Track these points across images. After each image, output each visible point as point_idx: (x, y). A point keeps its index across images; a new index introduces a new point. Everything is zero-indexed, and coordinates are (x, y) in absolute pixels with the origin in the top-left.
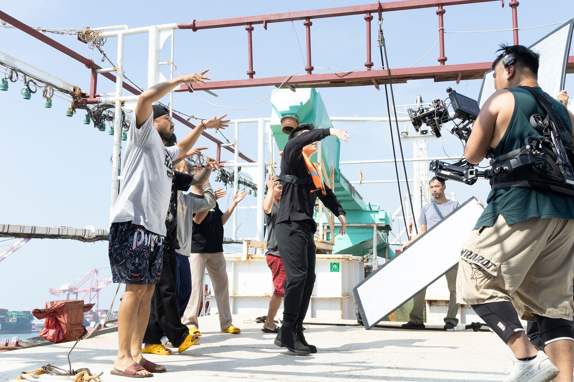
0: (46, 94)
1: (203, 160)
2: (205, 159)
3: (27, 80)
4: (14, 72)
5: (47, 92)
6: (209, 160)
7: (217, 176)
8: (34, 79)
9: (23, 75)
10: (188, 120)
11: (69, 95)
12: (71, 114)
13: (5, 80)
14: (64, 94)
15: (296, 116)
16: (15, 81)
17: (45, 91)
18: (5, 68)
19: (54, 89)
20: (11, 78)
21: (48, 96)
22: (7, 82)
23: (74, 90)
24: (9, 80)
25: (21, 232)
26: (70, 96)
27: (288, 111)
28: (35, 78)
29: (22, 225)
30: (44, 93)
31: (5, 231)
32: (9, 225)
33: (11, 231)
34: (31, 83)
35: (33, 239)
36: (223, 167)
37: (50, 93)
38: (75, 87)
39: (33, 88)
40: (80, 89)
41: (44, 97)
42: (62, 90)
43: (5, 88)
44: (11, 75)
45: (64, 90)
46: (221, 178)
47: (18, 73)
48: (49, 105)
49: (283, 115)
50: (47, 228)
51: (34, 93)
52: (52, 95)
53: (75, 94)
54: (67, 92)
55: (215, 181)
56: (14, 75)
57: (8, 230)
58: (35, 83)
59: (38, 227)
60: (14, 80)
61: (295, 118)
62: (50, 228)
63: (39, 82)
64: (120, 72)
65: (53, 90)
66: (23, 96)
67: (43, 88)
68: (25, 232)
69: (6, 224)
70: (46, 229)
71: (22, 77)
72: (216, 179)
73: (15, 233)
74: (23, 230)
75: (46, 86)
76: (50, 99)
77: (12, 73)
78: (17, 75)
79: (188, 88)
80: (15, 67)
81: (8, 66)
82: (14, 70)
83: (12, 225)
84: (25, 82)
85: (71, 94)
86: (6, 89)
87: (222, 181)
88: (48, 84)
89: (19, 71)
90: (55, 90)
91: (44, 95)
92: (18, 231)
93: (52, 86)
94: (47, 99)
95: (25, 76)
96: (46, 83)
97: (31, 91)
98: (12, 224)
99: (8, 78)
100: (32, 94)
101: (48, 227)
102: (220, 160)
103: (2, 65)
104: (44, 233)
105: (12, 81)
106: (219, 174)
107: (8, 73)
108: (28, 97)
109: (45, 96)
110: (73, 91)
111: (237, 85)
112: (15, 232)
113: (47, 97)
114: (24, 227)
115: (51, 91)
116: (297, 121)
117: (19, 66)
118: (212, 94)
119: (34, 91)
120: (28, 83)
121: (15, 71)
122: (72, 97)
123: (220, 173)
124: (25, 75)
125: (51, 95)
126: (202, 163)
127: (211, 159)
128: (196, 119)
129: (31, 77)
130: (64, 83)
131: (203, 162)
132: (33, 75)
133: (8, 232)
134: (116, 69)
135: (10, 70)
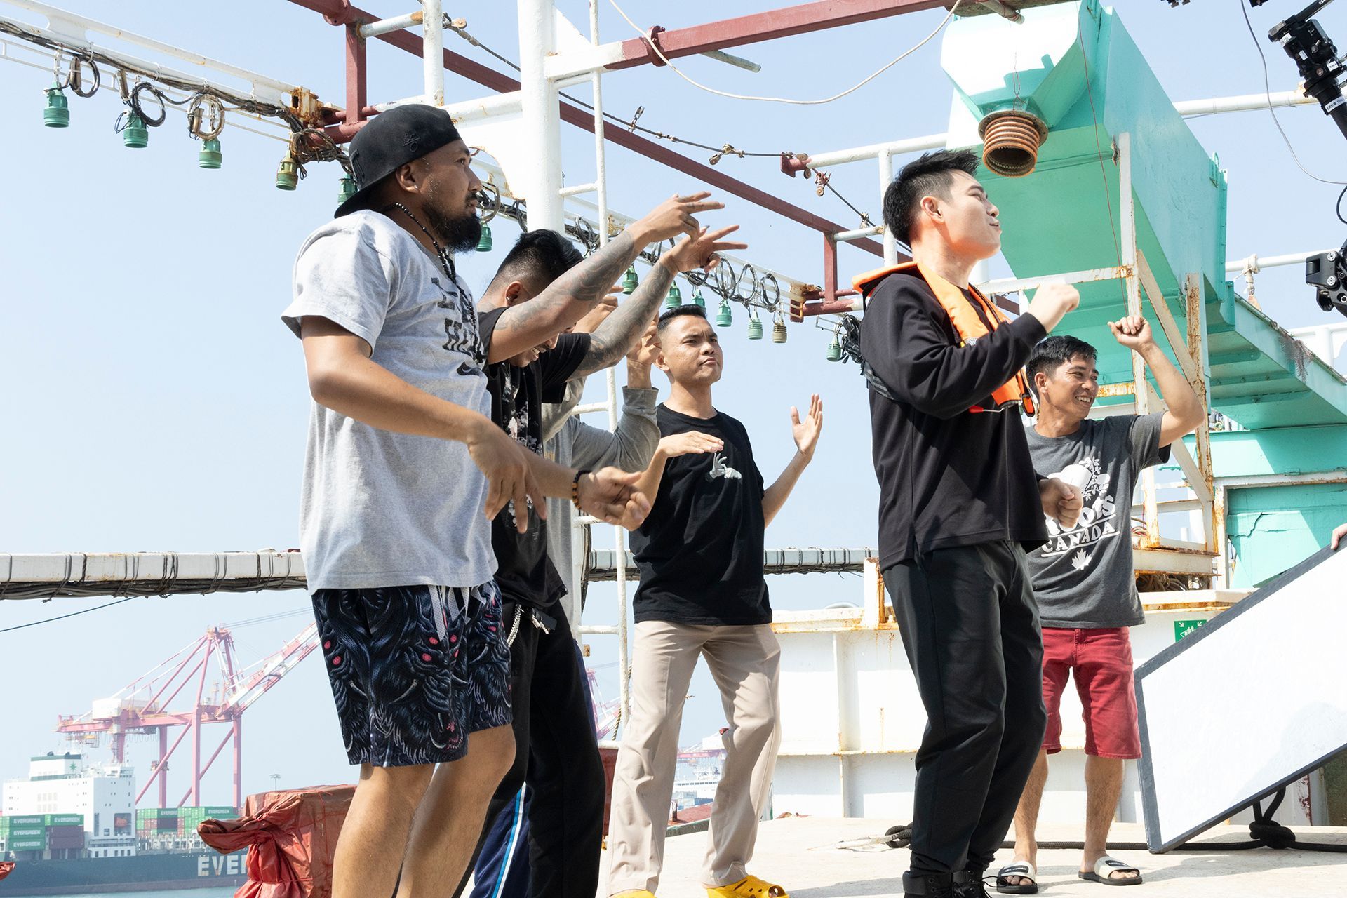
0: (199, 124)
1: (778, 293)
2: (785, 287)
3: (131, 87)
4: (83, 63)
5: (200, 117)
6: (798, 291)
7: (834, 342)
8: (154, 78)
9: (115, 70)
10: (714, 162)
11: (277, 119)
12: (290, 182)
13: (57, 92)
14: (260, 118)
15: (1032, 105)
16: (92, 93)
17: (195, 116)
18: (55, 53)
19: (226, 104)
20: (75, 84)
21: (206, 128)
22: (65, 99)
23: (296, 101)
24: (69, 93)
25: (130, 577)
26: (283, 122)
27: (1001, 90)
28: (156, 75)
29: (129, 553)
30: (192, 123)
31: (76, 576)
32: (86, 558)
33: (94, 574)
34: (144, 93)
35: (174, 595)
36: (850, 309)
37: (213, 120)
38: (296, 91)
39: (150, 107)
40: (315, 97)
41: (193, 135)
42: (251, 106)
43: (60, 117)
44: (76, 74)
45: (260, 104)
46: (845, 347)
47: (99, 65)
48: (214, 159)
49: (984, 108)
50: (217, 559)
51: (156, 124)
52: (220, 126)
53: (299, 116)
54: (270, 110)
55: (830, 359)
56: (86, 72)
57: (84, 573)
58: (159, 94)
59: (185, 557)
60: (85, 88)
61: (1029, 114)
62: (226, 559)
63: (173, 89)
64: (432, 26)
65: (222, 108)
66: (122, 139)
67: (187, 106)
68: (143, 575)
69: (77, 552)
70: (213, 563)
71: (115, 77)
72: (832, 354)
73: (111, 582)
74: (136, 571)
75: (198, 98)
76: (215, 139)
77: (77, 66)
78: (96, 73)
79: (646, 54)
80: (87, 46)
81: (62, 46)
82: (81, 56)
83: (94, 557)
84: (125, 93)
85: (285, 114)
86: (62, 120)
87: (850, 358)
88: (204, 91)
89: (101, 61)
90: (229, 110)
91: (191, 128)
92: (119, 575)
93: (217, 95)
94: (206, 141)
95: (121, 73)
96: (194, 87)
97: (147, 121)
98: (96, 554)
99: (65, 87)
100: (149, 128)
101: (221, 554)
102: (836, 289)
103: (44, 45)
104: (210, 574)
105: (80, 93)
106: (840, 337)
107: (66, 68)
108: (139, 140)
109: (195, 130)
110: (290, 105)
111: (807, 22)
112: (107, 578)
113: (203, 134)
114: (137, 560)
115: (217, 112)
116: (1035, 126)
117: (99, 43)
118: (734, 63)
119: (155, 116)
120: (135, 94)
121: (87, 60)
122: (288, 125)
123: (844, 331)
124: (123, 68)
125: (216, 126)
126: (772, 302)
127: (805, 287)
128: (741, 155)
129: (142, 73)
130: (257, 81)
131: (777, 301)
132: (151, 68)
133: (83, 578)
134: (419, 17)
135: (71, 57)
